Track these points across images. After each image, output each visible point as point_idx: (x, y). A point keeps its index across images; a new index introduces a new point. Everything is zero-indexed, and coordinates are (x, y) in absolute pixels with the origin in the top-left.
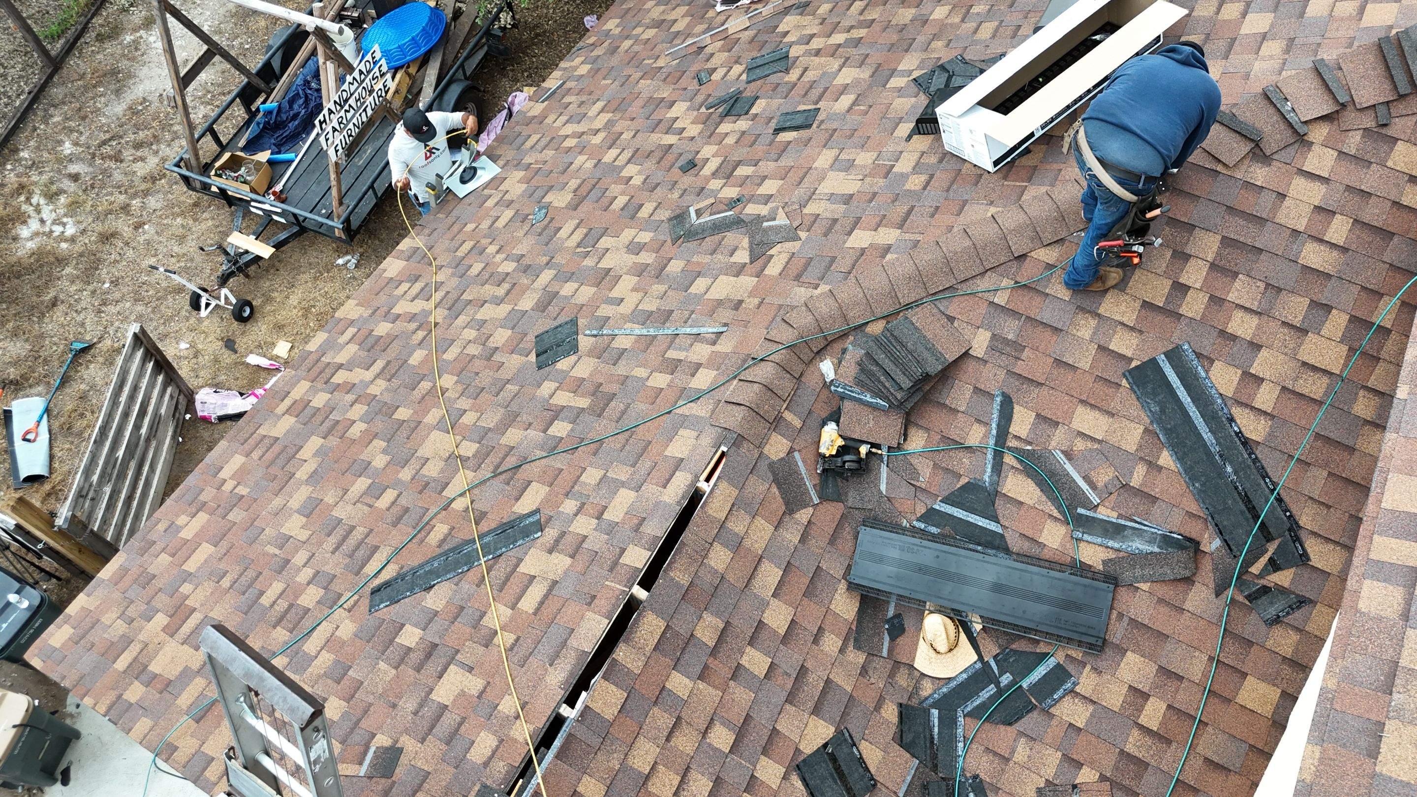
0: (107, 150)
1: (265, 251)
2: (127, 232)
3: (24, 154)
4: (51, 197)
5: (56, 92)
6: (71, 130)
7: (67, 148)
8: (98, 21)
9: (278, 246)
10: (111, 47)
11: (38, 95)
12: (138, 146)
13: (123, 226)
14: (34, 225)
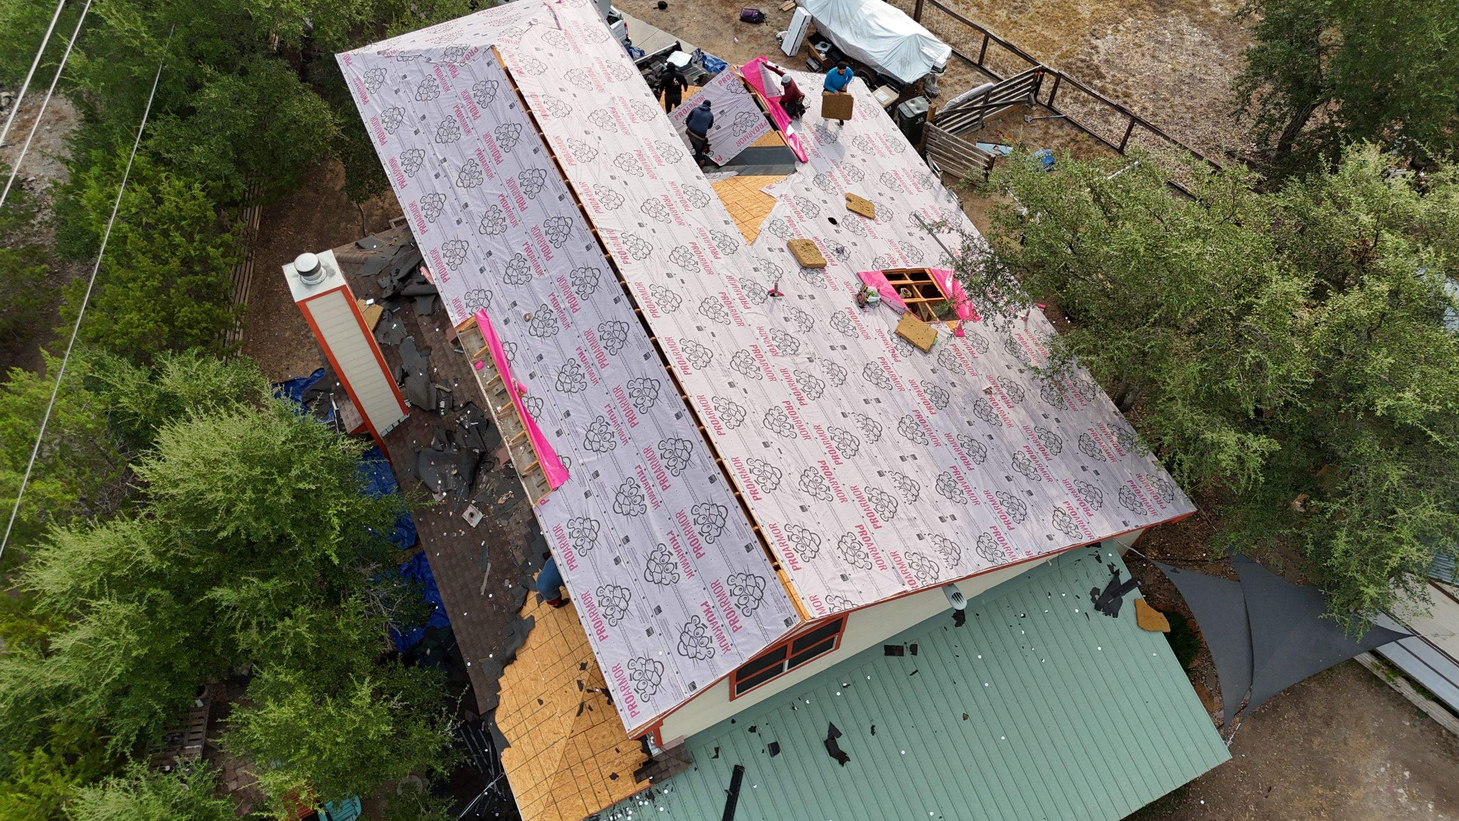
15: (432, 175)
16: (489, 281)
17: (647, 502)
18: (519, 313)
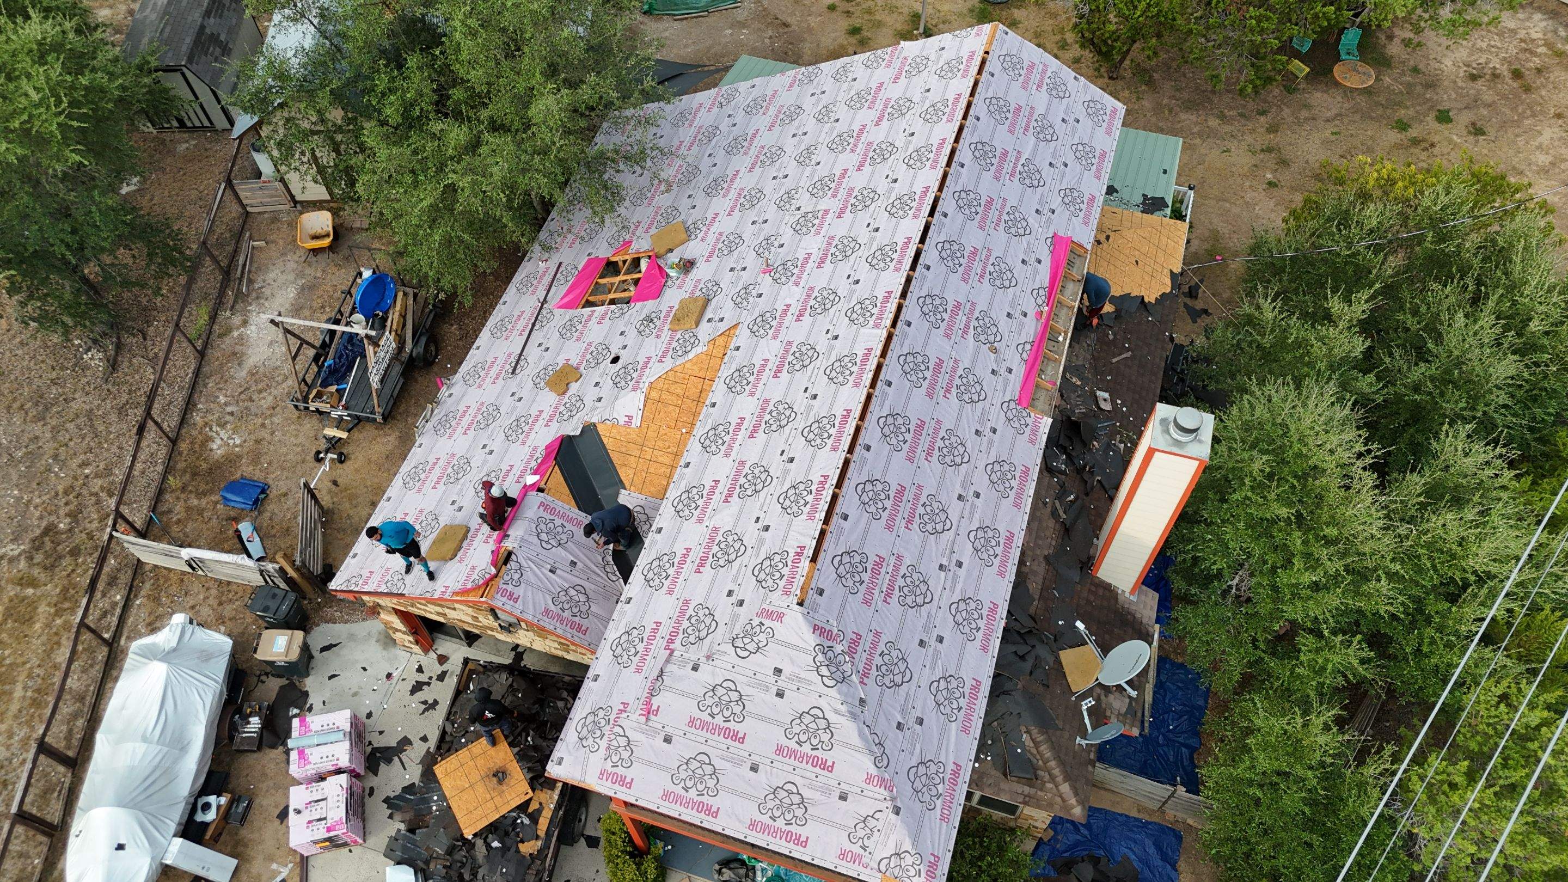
0: (243, 396)
1: (344, 435)
2: (268, 437)
3: (200, 406)
4: (223, 425)
5: (205, 369)
6: (221, 389)
7: (222, 399)
8: (216, 327)
9: (349, 431)
10: (227, 340)
11: (197, 373)
12: (260, 392)
13: (264, 434)
14: (218, 442)
15: (962, 572)
16: (997, 418)
17: (1022, 161)
18: (996, 362)
